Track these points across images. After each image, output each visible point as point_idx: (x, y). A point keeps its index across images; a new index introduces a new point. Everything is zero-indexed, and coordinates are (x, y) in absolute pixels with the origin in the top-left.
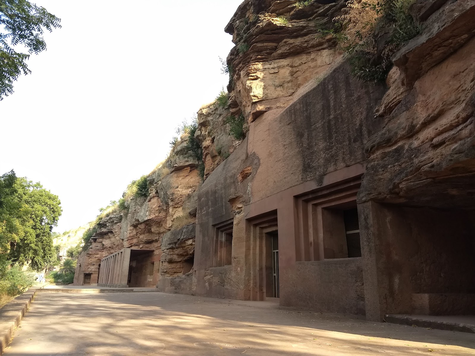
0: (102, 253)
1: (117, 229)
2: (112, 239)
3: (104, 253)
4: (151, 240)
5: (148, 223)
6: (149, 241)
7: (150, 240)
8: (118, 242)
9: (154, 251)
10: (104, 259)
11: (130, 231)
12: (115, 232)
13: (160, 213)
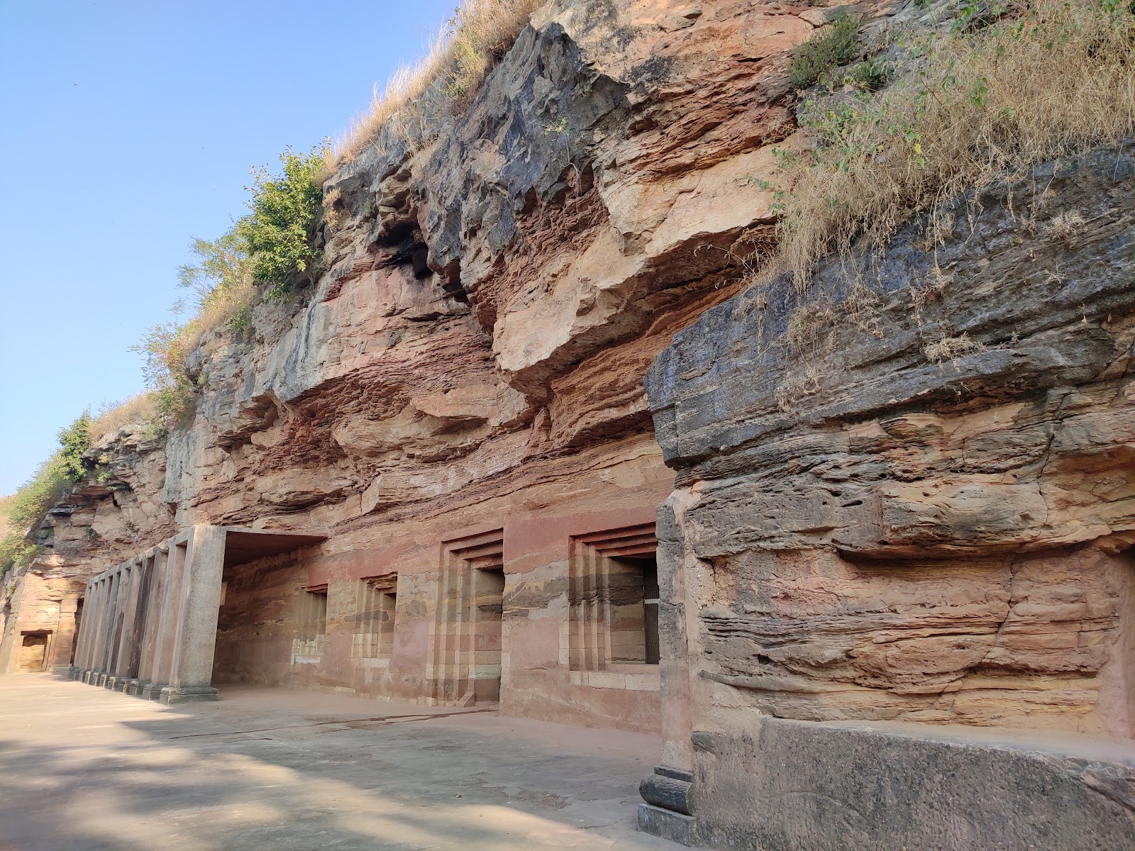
0: (89, 561)
1: (146, 473)
2: (128, 513)
3: (96, 561)
4: (309, 496)
5: (320, 401)
6: (301, 498)
7: (307, 493)
8: (152, 520)
9: (323, 539)
10: (96, 579)
11: (208, 471)
12: (138, 486)
13: (398, 346)
